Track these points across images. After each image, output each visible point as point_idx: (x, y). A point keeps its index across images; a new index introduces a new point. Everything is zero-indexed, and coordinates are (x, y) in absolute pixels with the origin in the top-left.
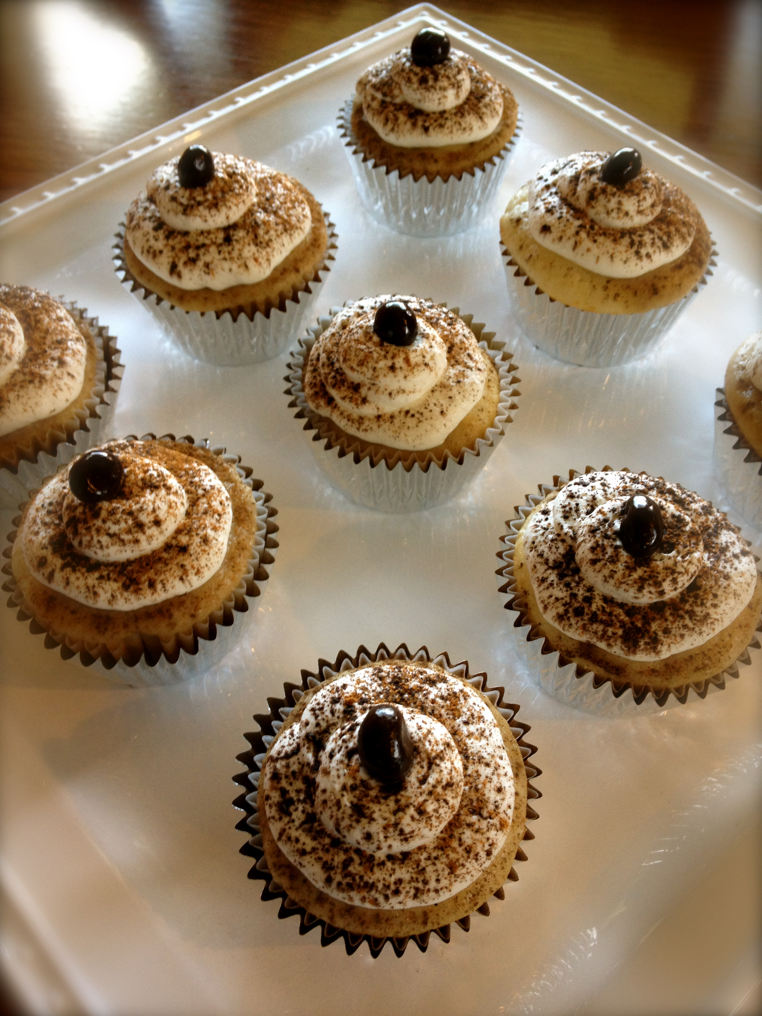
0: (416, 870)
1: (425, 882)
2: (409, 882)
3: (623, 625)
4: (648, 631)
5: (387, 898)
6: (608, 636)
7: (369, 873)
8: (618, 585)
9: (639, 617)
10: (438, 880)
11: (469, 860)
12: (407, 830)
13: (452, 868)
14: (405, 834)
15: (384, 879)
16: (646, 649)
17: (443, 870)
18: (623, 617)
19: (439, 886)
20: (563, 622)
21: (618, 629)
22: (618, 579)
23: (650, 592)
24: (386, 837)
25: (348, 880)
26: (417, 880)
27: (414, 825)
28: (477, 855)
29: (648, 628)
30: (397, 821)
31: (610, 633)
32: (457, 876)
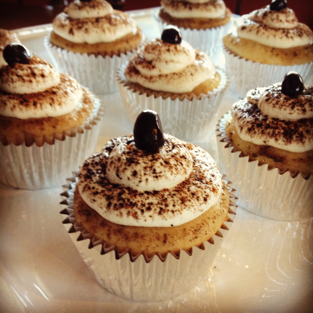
0: (161, 199)
1: (167, 205)
2: (157, 204)
3: (283, 128)
4: (298, 131)
5: (142, 211)
6: (276, 134)
7: (134, 198)
8: (280, 107)
9: (292, 125)
10: (174, 206)
11: (193, 199)
12: (158, 170)
13: (183, 200)
14: (156, 173)
15: (142, 201)
16: (296, 140)
17: (178, 201)
18: (283, 125)
19: (174, 209)
20: (251, 132)
21: (281, 130)
22: (281, 104)
23: (298, 110)
24: (145, 174)
25: (121, 202)
26: (162, 204)
27: (162, 168)
28: (198, 197)
29: (297, 130)
30: (152, 165)
31: (277, 133)
32: (186, 206)
